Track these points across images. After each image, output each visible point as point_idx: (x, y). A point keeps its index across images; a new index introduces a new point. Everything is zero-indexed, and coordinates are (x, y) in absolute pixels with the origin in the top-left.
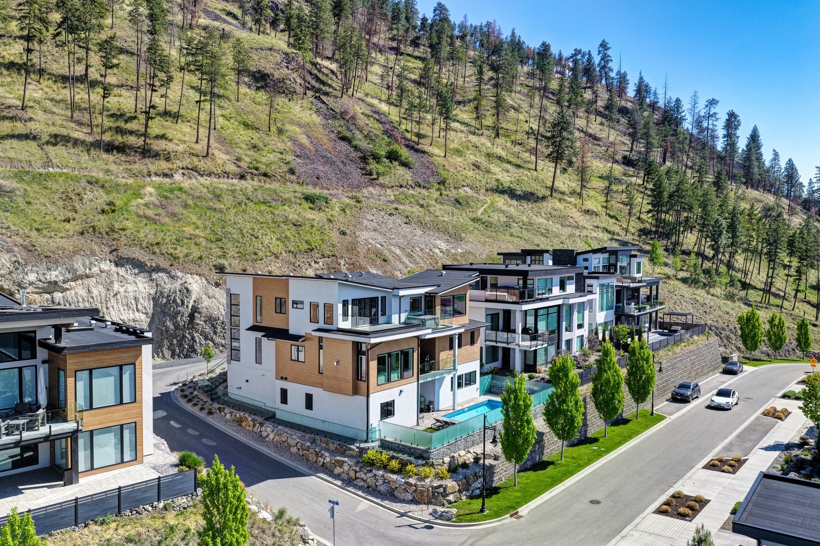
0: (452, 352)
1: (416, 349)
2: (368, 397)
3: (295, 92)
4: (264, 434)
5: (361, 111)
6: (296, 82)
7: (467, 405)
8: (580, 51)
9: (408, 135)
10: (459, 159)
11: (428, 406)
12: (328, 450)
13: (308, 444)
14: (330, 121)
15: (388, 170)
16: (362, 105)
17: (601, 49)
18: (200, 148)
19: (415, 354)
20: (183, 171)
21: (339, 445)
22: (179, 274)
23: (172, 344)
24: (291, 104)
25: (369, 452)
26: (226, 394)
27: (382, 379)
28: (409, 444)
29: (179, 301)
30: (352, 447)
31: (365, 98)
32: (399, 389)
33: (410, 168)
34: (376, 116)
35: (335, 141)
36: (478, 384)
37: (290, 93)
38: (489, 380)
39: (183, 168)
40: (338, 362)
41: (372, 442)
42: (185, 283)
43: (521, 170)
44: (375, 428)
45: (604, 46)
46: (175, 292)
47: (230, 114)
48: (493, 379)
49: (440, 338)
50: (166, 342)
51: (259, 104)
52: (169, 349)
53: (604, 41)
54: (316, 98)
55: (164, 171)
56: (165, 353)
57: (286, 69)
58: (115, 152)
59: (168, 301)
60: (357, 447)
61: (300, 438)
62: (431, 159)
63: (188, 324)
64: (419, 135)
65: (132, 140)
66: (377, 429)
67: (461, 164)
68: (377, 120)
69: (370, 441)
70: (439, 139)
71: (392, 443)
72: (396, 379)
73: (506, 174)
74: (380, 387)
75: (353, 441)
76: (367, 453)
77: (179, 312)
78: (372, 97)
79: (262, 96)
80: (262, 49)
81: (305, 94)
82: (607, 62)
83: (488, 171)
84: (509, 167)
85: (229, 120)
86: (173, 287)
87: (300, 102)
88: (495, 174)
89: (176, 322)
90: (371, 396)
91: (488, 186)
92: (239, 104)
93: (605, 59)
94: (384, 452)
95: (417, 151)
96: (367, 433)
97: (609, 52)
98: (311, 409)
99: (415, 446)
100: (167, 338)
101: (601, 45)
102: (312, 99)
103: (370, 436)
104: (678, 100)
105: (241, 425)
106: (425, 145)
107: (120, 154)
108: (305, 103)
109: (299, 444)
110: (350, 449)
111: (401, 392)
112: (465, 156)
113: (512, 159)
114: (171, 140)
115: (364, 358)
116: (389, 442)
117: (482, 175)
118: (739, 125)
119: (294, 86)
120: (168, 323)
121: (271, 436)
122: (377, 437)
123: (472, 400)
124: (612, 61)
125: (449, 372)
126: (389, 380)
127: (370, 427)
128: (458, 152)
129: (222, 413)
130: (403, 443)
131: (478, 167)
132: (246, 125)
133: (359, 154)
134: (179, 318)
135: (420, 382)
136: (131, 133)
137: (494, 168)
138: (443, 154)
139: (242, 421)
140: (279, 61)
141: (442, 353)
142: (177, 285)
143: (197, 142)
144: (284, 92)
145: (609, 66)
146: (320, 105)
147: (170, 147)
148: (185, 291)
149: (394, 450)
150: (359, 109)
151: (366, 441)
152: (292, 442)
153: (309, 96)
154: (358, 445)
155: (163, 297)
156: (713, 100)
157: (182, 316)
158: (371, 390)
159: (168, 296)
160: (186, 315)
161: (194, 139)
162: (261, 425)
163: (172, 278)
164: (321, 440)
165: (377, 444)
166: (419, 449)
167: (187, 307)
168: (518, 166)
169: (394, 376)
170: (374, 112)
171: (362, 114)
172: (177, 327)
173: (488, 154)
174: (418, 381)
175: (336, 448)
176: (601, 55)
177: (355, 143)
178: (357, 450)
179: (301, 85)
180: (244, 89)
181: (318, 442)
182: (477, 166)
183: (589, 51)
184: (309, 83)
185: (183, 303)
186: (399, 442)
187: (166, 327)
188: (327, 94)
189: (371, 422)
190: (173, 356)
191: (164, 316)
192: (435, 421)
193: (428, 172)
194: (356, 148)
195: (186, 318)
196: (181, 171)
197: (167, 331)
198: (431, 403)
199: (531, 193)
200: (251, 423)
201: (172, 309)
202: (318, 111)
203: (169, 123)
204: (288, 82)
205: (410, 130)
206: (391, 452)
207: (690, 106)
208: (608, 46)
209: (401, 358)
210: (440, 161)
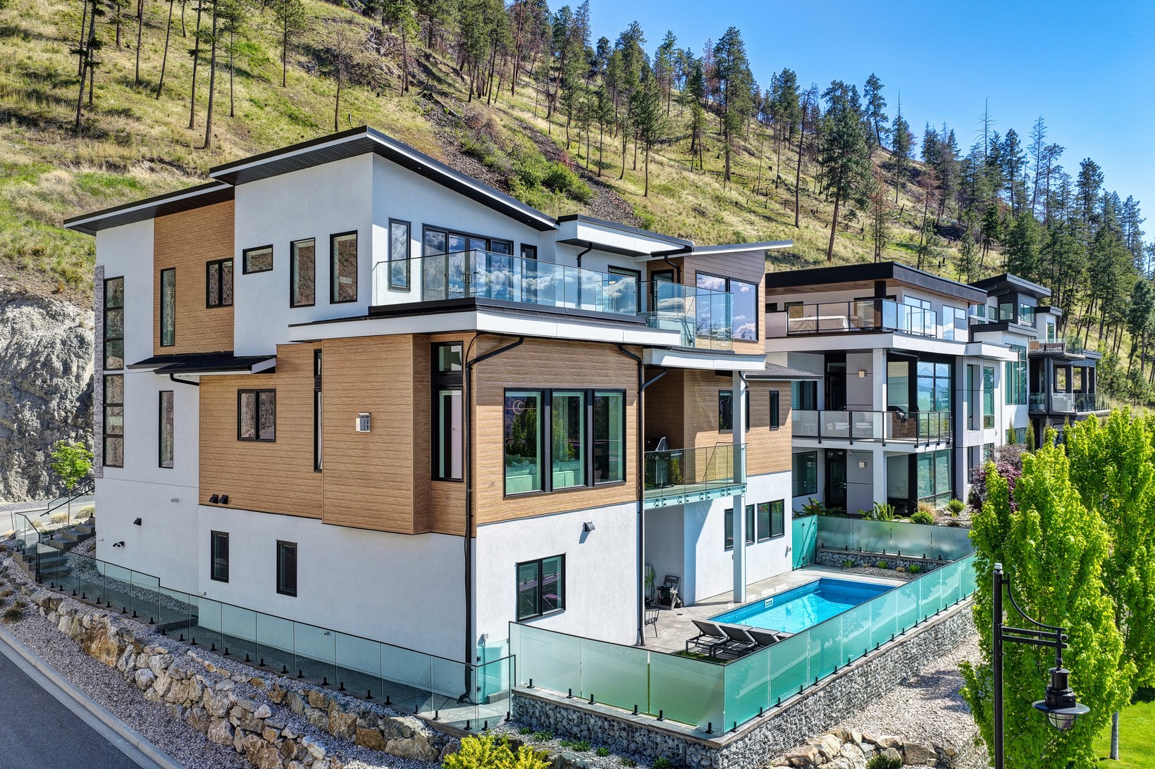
0: (728, 438)
1: (632, 394)
2: (470, 535)
3: (390, 86)
4: (143, 677)
5: (503, 123)
6: (392, 73)
7: (770, 592)
8: (841, 85)
9: (583, 163)
10: (669, 201)
11: (665, 590)
12: (324, 734)
13: (264, 710)
14: (447, 129)
15: (548, 202)
16: (505, 117)
17: (868, 88)
18: (197, 135)
19: (632, 411)
20: (153, 165)
21: (364, 715)
22: (71, 309)
23: (31, 463)
24: (382, 101)
25: (469, 743)
26: (90, 564)
27: (523, 480)
28: (624, 713)
29: (58, 365)
30: (409, 721)
31: (510, 111)
32: (578, 519)
33: (586, 203)
34: (528, 132)
35: (455, 155)
36: (787, 540)
37: (380, 87)
38: (813, 528)
39: (152, 160)
40: (369, 422)
41: (487, 701)
42: (80, 325)
43: (774, 224)
44: (497, 650)
45: (873, 83)
46: (52, 345)
47: (266, 100)
48: (821, 527)
49: (693, 371)
50: (17, 459)
51: (322, 94)
52: (24, 473)
53: (873, 76)
54: (424, 96)
55: (110, 159)
56: (12, 482)
57: (374, 53)
58: (14, 123)
59: (32, 366)
60: (428, 724)
61: (241, 690)
62: (623, 197)
63: (76, 417)
64: (600, 164)
65: (61, 112)
66: (504, 653)
67: (673, 208)
68: (530, 138)
69: (479, 697)
70: (635, 172)
71: (557, 706)
72: (570, 483)
73: (748, 227)
74: (512, 504)
75: (413, 697)
76: (456, 749)
77: (56, 389)
78: (522, 110)
79: (329, 85)
80: (334, 20)
81: (407, 89)
82: (879, 106)
83: (720, 221)
84: (753, 217)
85: (262, 109)
86: (49, 334)
87: (397, 99)
88: (732, 226)
89: (47, 412)
90: (483, 535)
91: (721, 240)
92: (285, 90)
93: (876, 102)
94: (528, 742)
95: (597, 183)
96: (468, 672)
97: (880, 93)
98: (293, 593)
99: (651, 720)
100: (21, 450)
101: (868, 82)
102: (418, 98)
103: (479, 678)
104: (1011, 134)
105: (86, 651)
106: (610, 177)
107: (24, 128)
108: (406, 101)
109: (236, 712)
110: (402, 731)
111: (587, 529)
112: (680, 198)
113: (757, 209)
114: (138, 119)
115: (456, 395)
116: (546, 702)
117: (709, 225)
118: (1101, 181)
119: (389, 78)
120: (27, 414)
121: (160, 686)
122: (505, 686)
123: (777, 579)
124: (885, 105)
125: (724, 489)
126: (545, 486)
127: (477, 650)
128: (667, 191)
129: (52, 617)
130: (600, 708)
131: (703, 214)
132: (293, 118)
133: (497, 177)
134: (54, 404)
135: (648, 506)
136: (58, 101)
137: (728, 216)
138: (642, 192)
139: (91, 638)
140: (364, 39)
141: (699, 435)
142: (60, 331)
143: (191, 126)
144: (369, 83)
145: (882, 112)
146: (430, 105)
147: (133, 126)
148: (75, 342)
149: (569, 736)
150: (499, 121)
151: (464, 700)
152: (216, 705)
153: (413, 93)
154: (429, 715)
155: (21, 356)
156: (1055, 147)
157: (62, 398)
158: (480, 514)
159: (35, 353)
160: (74, 395)
161: (187, 123)
162: (140, 645)
163: (53, 317)
164: (306, 698)
165: (502, 709)
166: (669, 733)
167: (78, 377)
168: (769, 219)
169: (564, 476)
170: (525, 128)
171: (504, 127)
172: (47, 422)
173: (717, 197)
174: (640, 500)
175: (353, 728)
176: (869, 97)
177: (489, 159)
178: (425, 734)
179: (399, 77)
180: (294, 72)
181: (297, 704)
182: (700, 212)
183: (854, 86)
184: (414, 77)
185: (67, 369)
186: (583, 704)
187: (22, 424)
188: (445, 94)
189: (480, 629)
190: (32, 492)
191: (20, 399)
192: (697, 632)
193: (618, 213)
194: (490, 167)
195: (72, 403)
196: (147, 164)
197: (21, 432)
198: (673, 580)
199: (794, 256)
200: (113, 643)
201: (39, 382)
202: (427, 114)
203: (143, 97)
204: (378, 71)
205: (585, 155)
206: (556, 743)
207: (1032, 141)
208: (880, 83)
209: (586, 416)
210: (639, 200)
